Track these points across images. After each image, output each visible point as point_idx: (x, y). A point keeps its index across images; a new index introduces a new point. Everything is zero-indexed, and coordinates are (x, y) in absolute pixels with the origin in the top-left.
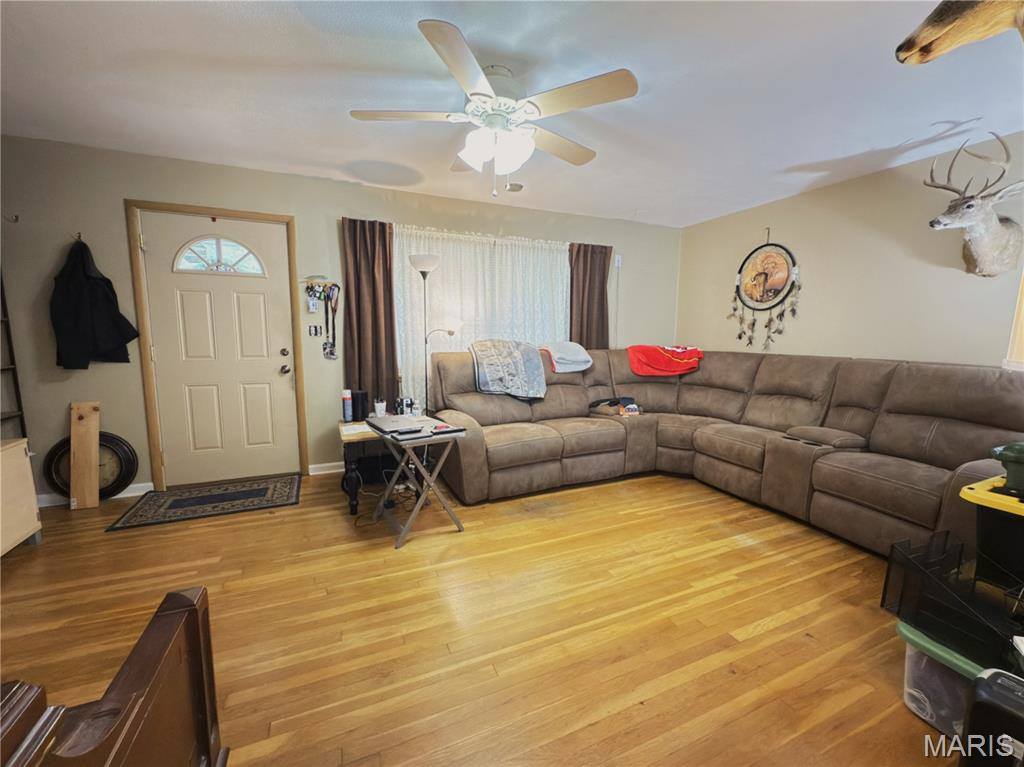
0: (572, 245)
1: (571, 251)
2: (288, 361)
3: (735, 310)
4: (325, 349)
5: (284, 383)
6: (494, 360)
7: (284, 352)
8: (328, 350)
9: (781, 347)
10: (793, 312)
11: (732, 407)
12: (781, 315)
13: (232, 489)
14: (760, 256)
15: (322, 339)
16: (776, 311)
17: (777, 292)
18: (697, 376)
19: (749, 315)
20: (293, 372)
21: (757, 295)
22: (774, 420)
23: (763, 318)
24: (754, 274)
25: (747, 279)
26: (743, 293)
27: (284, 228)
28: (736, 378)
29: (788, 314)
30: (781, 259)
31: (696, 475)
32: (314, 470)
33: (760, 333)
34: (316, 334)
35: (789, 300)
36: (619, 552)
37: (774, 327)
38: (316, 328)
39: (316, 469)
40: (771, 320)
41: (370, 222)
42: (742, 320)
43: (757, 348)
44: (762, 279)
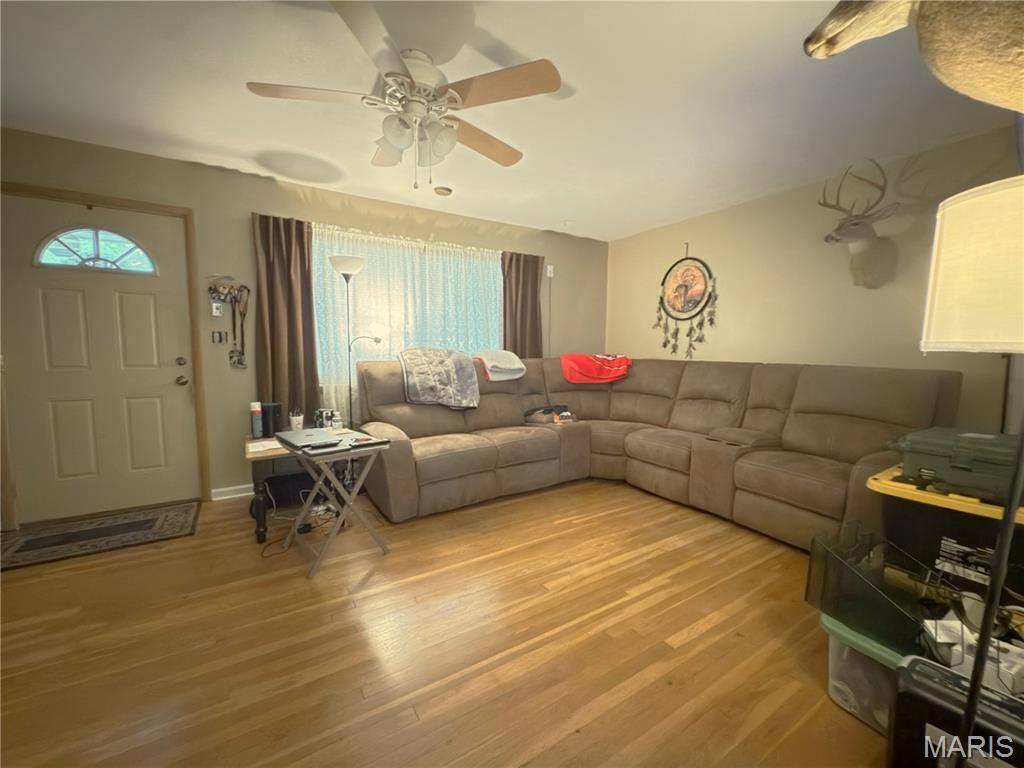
0: (504, 254)
1: (503, 259)
2: (185, 372)
3: (660, 320)
4: (231, 358)
5: (179, 397)
6: (425, 368)
7: (180, 361)
8: (235, 359)
9: (702, 354)
10: (712, 321)
11: (659, 413)
12: (701, 324)
13: (109, 522)
14: (680, 269)
15: (227, 347)
16: (696, 321)
17: (697, 303)
18: (626, 384)
19: (672, 323)
20: (191, 383)
21: (679, 305)
22: (699, 423)
23: (684, 327)
24: (676, 285)
25: (670, 292)
26: (666, 304)
27: (180, 222)
28: (661, 385)
29: (706, 323)
30: (697, 273)
31: (629, 481)
32: (222, 494)
33: (683, 341)
34: (220, 341)
35: (707, 310)
36: (555, 563)
37: (695, 336)
38: (220, 334)
40: (691, 329)
41: (284, 220)
42: (666, 328)
43: (681, 356)
44: (682, 291)
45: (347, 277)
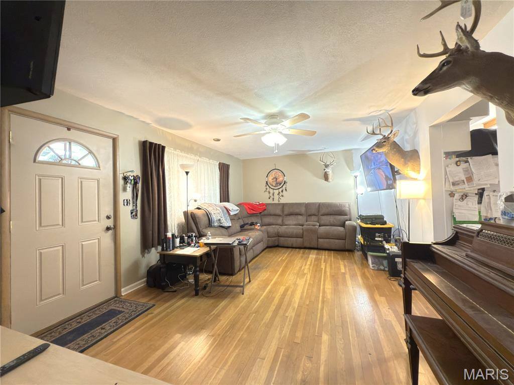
0: (220, 163)
1: (219, 165)
2: (110, 223)
3: (267, 189)
4: (132, 213)
5: (107, 238)
7: (108, 218)
8: (134, 213)
9: (283, 201)
10: (286, 190)
11: (280, 221)
12: (282, 191)
14: (274, 172)
15: (130, 207)
16: (280, 190)
17: (280, 184)
18: (266, 212)
19: (271, 191)
20: (114, 229)
21: (274, 185)
22: (294, 223)
23: (276, 192)
24: (272, 178)
25: (270, 179)
26: (269, 184)
27: (111, 141)
28: (278, 212)
29: (284, 191)
30: (280, 174)
31: (280, 245)
32: (125, 291)
33: (276, 197)
34: (127, 205)
35: (284, 187)
37: (281, 195)
38: (127, 200)
39: (126, 291)
40: (279, 193)
42: (269, 193)
43: (276, 201)
44: (275, 180)
45: (187, 173)
